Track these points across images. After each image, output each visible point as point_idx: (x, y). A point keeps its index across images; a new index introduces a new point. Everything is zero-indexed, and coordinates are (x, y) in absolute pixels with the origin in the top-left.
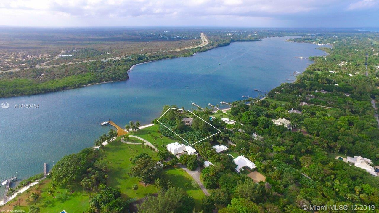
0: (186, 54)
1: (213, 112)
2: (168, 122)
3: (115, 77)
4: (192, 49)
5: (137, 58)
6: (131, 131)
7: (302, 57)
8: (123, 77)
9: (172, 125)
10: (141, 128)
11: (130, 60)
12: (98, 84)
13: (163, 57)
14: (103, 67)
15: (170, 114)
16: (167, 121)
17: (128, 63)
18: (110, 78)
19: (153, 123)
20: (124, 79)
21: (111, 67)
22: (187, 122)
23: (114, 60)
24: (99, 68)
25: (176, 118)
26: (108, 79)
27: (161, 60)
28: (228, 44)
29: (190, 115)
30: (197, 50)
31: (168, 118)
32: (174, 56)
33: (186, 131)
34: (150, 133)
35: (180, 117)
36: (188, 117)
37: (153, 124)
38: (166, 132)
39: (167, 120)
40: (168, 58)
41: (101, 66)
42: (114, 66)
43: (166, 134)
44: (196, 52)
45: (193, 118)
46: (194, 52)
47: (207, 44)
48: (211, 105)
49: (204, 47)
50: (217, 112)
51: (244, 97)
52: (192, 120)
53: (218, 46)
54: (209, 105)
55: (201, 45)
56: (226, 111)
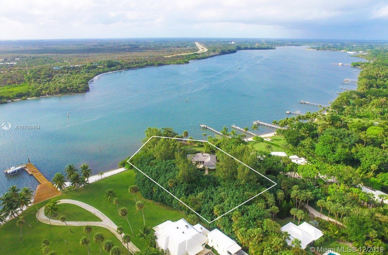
0: (179, 61)
1: (246, 140)
2: (156, 164)
3: (66, 87)
4: (186, 56)
5: (106, 64)
6: (69, 189)
7: (340, 64)
8: (79, 87)
9: (167, 171)
10: (92, 179)
11: (95, 67)
12: (34, 98)
13: (145, 63)
14: (51, 76)
15: (162, 145)
16: (154, 161)
17: (91, 71)
18: (57, 90)
19: (123, 165)
20: (81, 90)
21: (63, 75)
22: (198, 163)
23: (71, 67)
24: (43, 76)
25: (178, 155)
26: (53, 91)
27: (142, 67)
28: (234, 52)
29: (202, 146)
30: (193, 57)
31: (157, 155)
32: (162, 62)
33: (203, 186)
34: (112, 194)
35: (185, 154)
36: (199, 152)
37: (122, 169)
38: (152, 188)
39: (155, 158)
40: (154, 65)
41: (49, 74)
42: (69, 74)
43: (152, 193)
44: (192, 59)
45: (210, 153)
46: (190, 59)
47: (206, 51)
48: (238, 128)
49: (203, 53)
50: (253, 140)
51: (290, 113)
52: (210, 157)
53: (222, 53)
54: (233, 126)
55: (198, 52)
56: (269, 137)
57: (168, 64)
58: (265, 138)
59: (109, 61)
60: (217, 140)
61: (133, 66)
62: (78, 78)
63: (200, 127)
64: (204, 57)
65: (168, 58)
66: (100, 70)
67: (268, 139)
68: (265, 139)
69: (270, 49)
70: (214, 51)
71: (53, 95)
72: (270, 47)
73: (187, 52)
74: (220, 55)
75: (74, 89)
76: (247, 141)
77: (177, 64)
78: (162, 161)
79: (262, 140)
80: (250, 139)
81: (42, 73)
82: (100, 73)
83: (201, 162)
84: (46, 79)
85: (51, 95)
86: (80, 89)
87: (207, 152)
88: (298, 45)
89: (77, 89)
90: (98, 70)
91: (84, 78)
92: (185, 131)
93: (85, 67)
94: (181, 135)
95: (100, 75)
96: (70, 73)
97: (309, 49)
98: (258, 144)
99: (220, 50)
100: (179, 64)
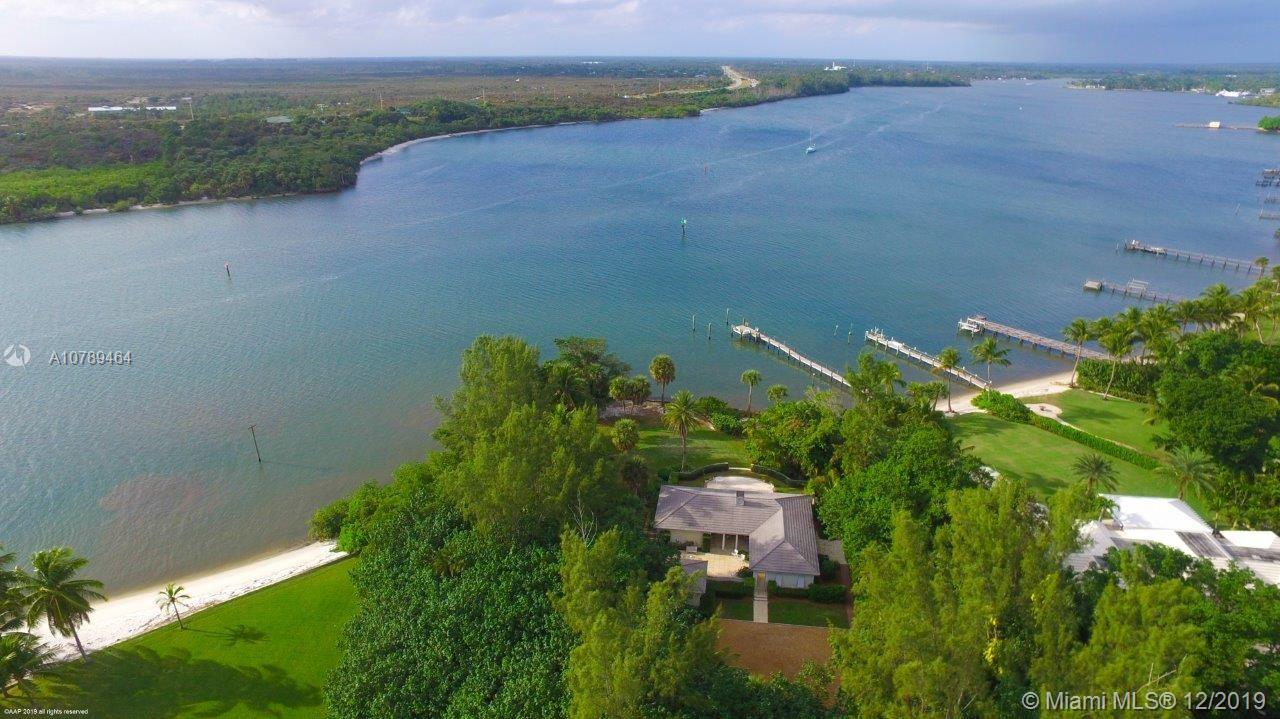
0: (667, 109)
1: (943, 409)
3: (273, 173)
4: (692, 96)
5: (434, 112)
7: (1215, 124)
8: (319, 175)
11: (396, 119)
12: (157, 205)
13: (558, 112)
17: (381, 128)
21: (287, 139)
24: (223, 141)
27: (548, 122)
28: (842, 90)
30: (714, 99)
40: (586, 119)
42: (307, 137)
44: (711, 105)
45: (782, 480)
46: (704, 104)
47: (754, 85)
48: (896, 345)
49: (744, 90)
50: (976, 410)
51: (1101, 288)
52: (780, 513)
53: (803, 92)
54: (875, 338)
55: (730, 88)
56: (1050, 399)
57: (632, 118)
58: (1034, 400)
59: (446, 103)
60: (817, 415)
61: (520, 118)
62: (332, 147)
63: (733, 334)
64: (746, 102)
65: (634, 102)
66: (412, 129)
67: (1048, 406)
68: (1034, 408)
69: (954, 84)
70: (779, 85)
71: (225, 197)
72: (951, 79)
73: (696, 88)
74: (798, 96)
75: (299, 181)
76: (951, 415)
77: (662, 117)
78: (503, 553)
79: (1020, 413)
80: (963, 405)
81: (223, 132)
82: (412, 137)
83: (730, 538)
84: (226, 149)
85: (218, 198)
86: (318, 182)
87: (763, 471)
88: (1040, 78)
89: (310, 179)
90: (406, 126)
91: (350, 149)
92: (661, 356)
93: (365, 119)
94: (641, 377)
95: (411, 142)
96: (312, 132)
97: (1080, 88)
98: (1008, 432)
99: (798, 84)
100: (669, 117)
